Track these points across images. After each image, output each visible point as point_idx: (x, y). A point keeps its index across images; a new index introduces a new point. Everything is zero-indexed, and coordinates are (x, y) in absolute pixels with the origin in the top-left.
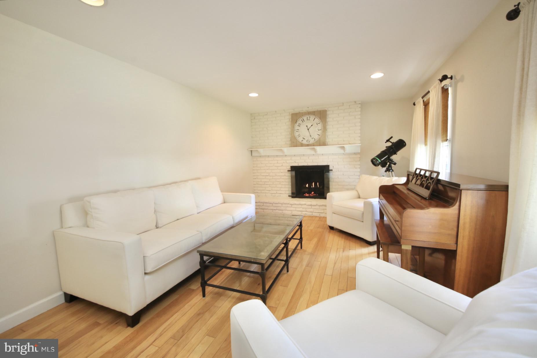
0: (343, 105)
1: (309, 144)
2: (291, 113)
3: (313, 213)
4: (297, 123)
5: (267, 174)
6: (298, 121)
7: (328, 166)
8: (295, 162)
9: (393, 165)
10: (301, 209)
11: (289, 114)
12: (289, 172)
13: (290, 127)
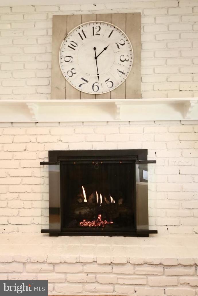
0: (178, 6)
1: (97, 93)
2: (51, 16)
4: (67, 39)
6: (70, 35)
7: (144, 152)
8: (61, 141)
11: (47, 17)
12: (45, 166)
13: (49, 49)
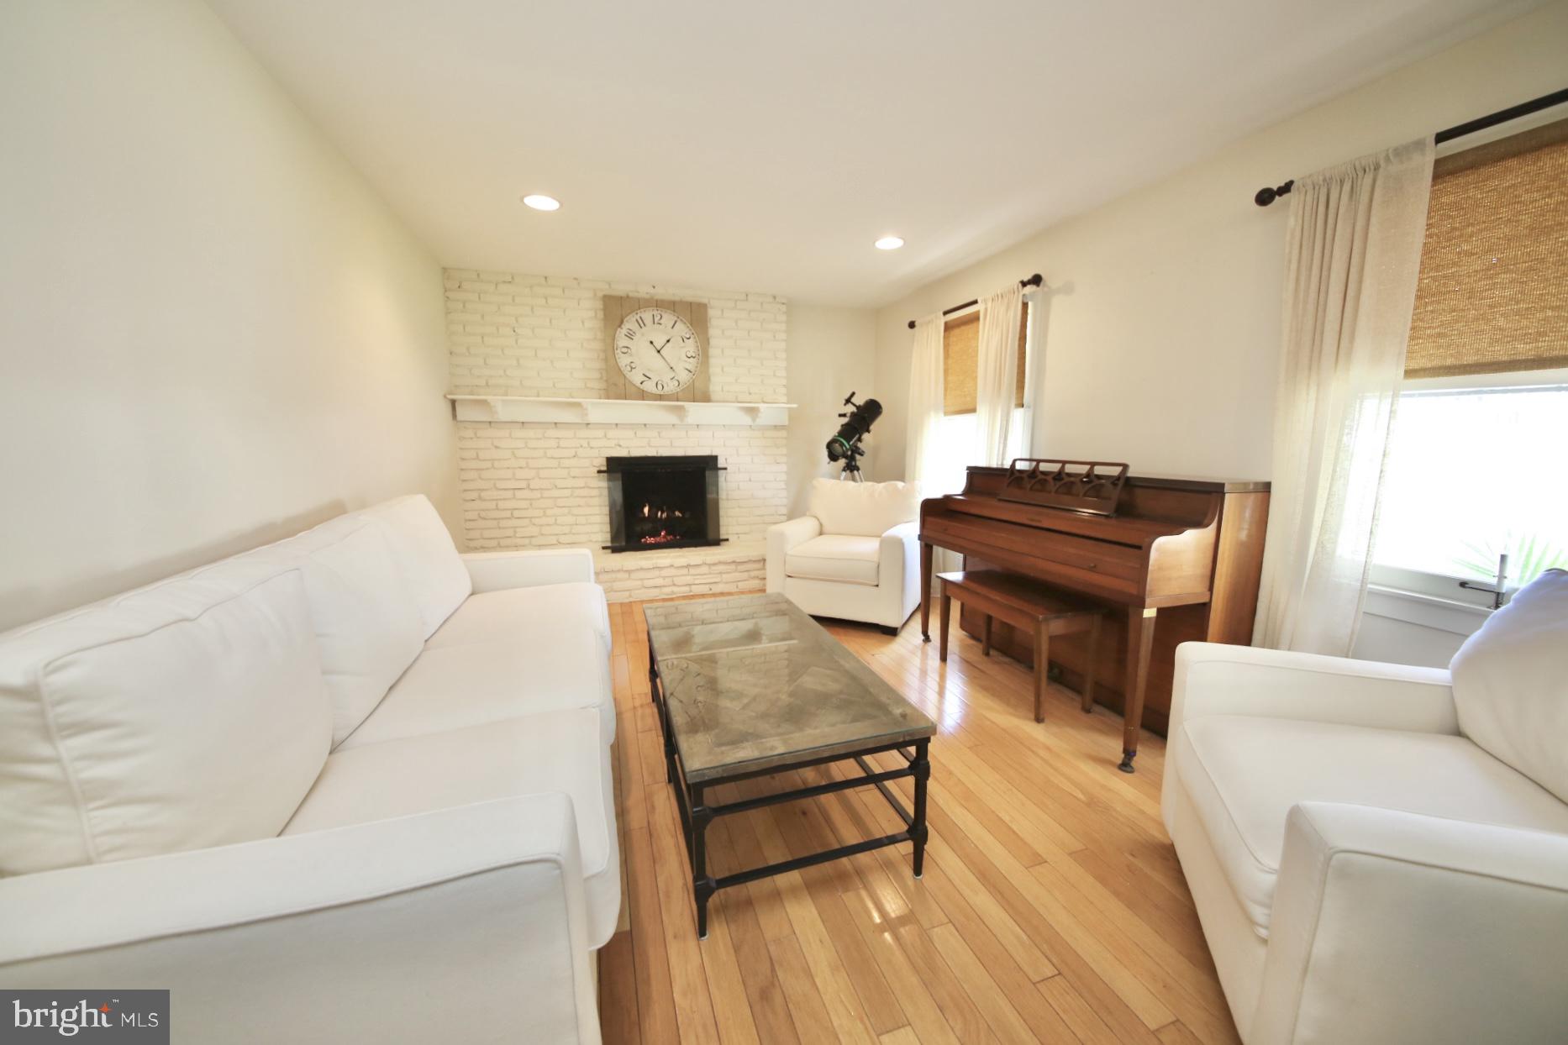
0: (747, 300)
1: (661, 393)
2: (600, 294)
4: (623, 326)
5: (523, 484)
6: (627, 321)
7: (714, 459)
8: (620, 446)
11: (595, 295)
12: (602, 474)
13: (599, 335)
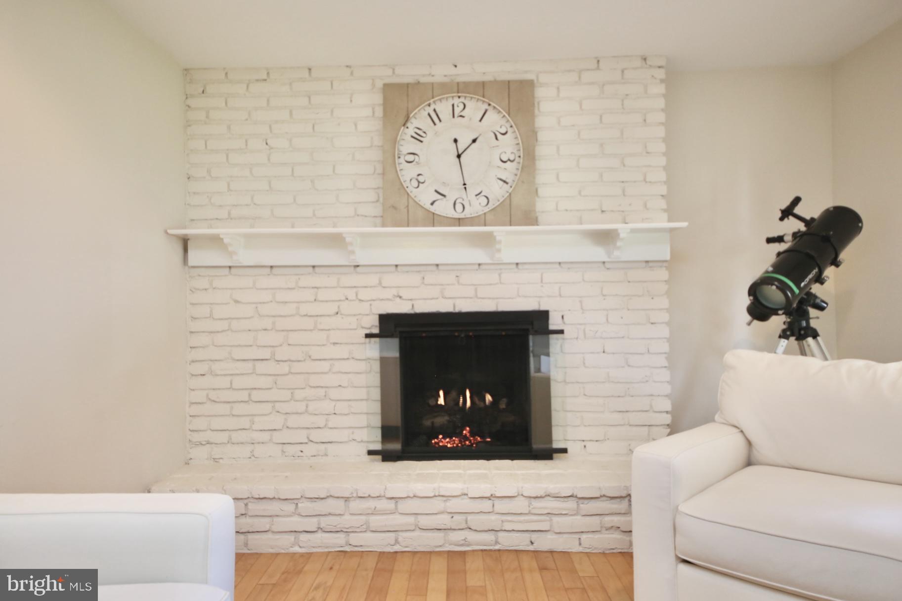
0: (598, 68)
1: (462, 216)
2: (379, 84)
3: (501, 534)
4: (409, 125)
5: (266, 354)
6: (414, 117)
7: (544, 315)
8: (400, 297)
9: (813, 312)
10: (444, 520)
11: (373, 85)
12: (373, 340)
13: (378, 141)
